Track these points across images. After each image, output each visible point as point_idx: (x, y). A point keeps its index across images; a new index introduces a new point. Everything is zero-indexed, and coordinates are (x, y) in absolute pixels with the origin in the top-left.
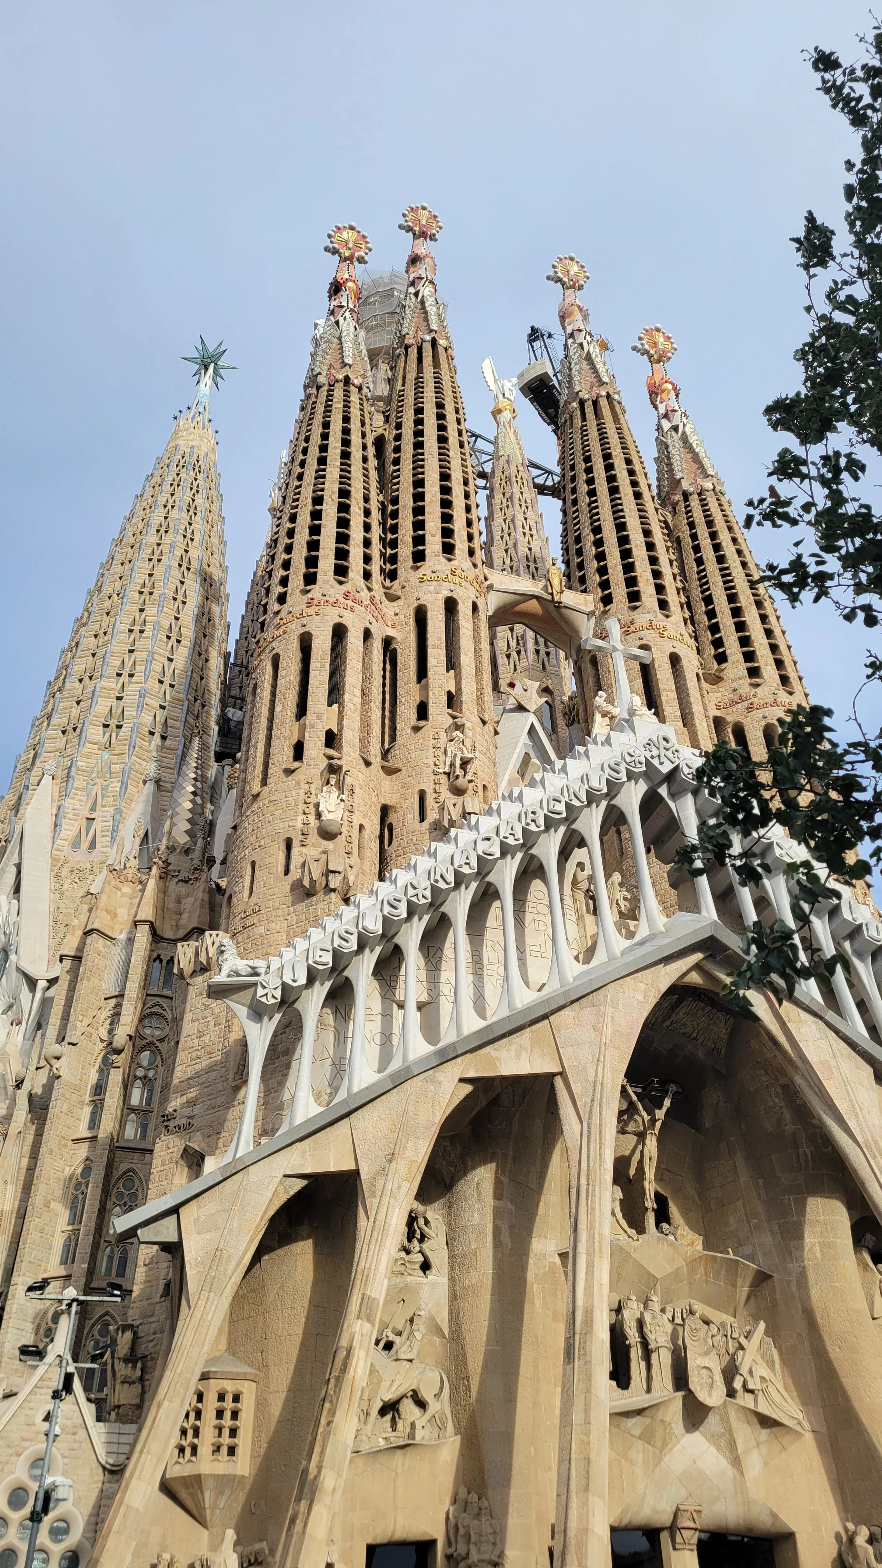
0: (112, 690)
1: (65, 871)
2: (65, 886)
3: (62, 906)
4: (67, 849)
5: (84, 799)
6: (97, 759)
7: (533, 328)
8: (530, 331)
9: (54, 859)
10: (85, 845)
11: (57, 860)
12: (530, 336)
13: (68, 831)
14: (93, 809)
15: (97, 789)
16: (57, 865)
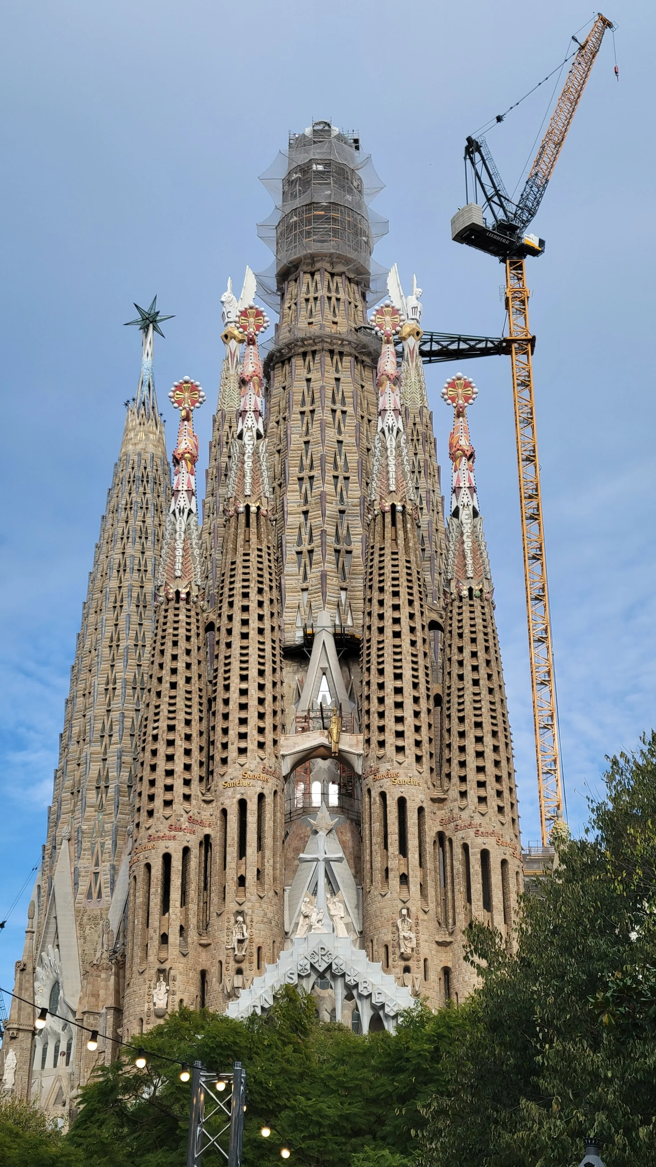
0: (98, 753)
1: (85, 918)
2: (87, 932)
3: (86, 948)
4: (84, 900)
5: (90, 857)
6: (95, 820)
7: (469, 139)
8: (466, 143)
9: (77, 911)
10: (95, 895)
11: (79, 911)
12: (467, 149)
13: (83, 888)
14: (97, 864)
15: (98, 847)
16: (79, 913)
